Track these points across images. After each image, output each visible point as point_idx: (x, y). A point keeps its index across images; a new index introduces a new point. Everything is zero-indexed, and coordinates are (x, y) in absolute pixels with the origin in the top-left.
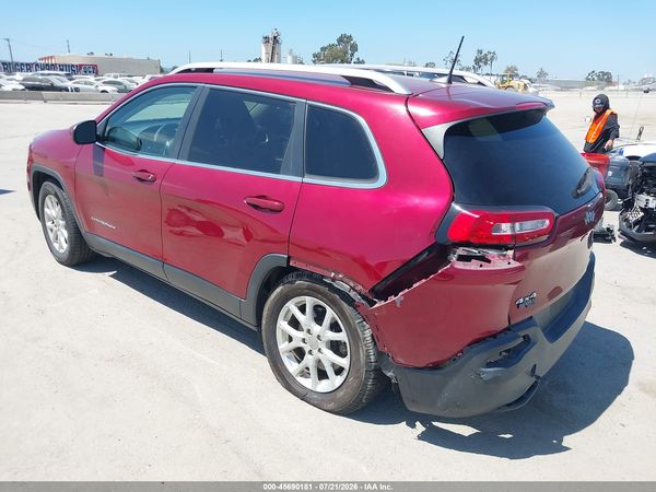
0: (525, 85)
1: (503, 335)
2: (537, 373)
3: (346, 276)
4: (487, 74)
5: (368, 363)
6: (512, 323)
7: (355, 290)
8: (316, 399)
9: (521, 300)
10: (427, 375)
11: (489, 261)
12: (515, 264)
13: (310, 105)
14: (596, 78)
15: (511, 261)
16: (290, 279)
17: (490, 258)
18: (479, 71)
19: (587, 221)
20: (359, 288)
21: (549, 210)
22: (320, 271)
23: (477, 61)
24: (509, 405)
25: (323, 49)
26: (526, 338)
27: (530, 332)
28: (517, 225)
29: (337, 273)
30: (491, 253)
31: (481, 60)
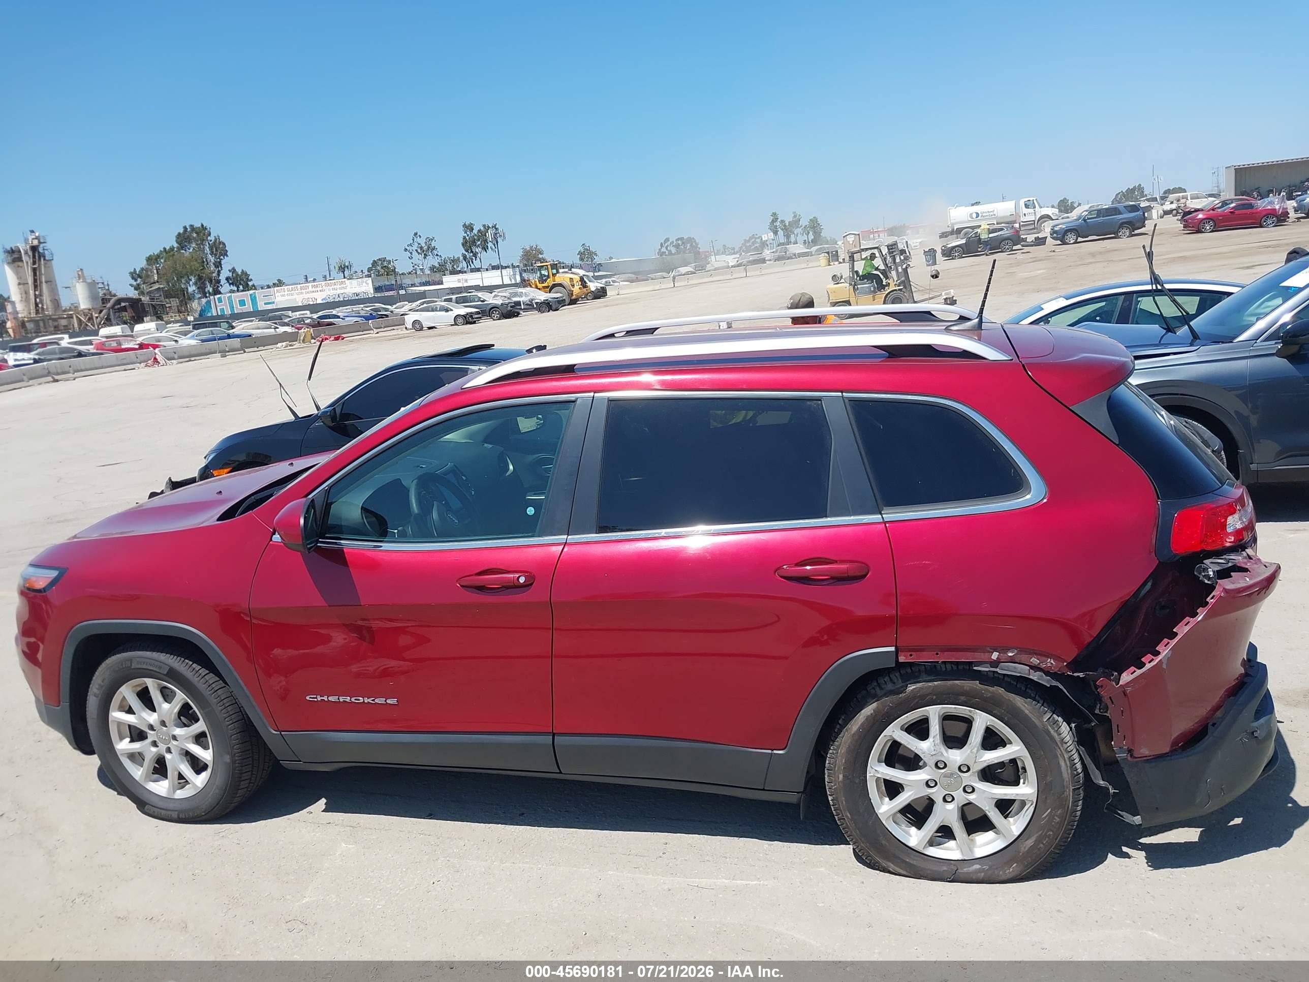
0: (582, 279)
3: (1022, 651)
4: (494, 268)
5: (1075, 776)
7: (1038, 669)
8: (979, 871)
10: (1175, 762)
11: (1246, 570)
13: (850, 399)
14: (673, 250)
16: (890, 686)
18: (477, 264)
20: (1050, 663)
23: (468, 245)
25: (151, 260)
29: (1003, 650)
31: (474, 242)
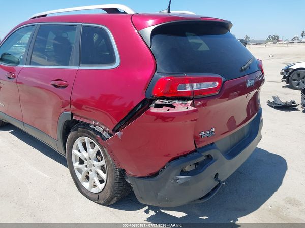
1: (191, 155)
2: (219, 178)
3: (100, 123)
6: (198, 147)
7: (106, 131)
9: (203, 133)
10: (147, 181)
11: (174, 107)
12: (191, 108)
13: (84, 26)
15: (189, 107)
17: (175, 106)
19: (248, 85)
20: (107, 129)
21: (218, 76)
22: (87, 121)
24: (200, 199)
26: (209, 156)
27: (212, 152)
28: (195, 85)
29: (95, 121)
30: (177, 103)
